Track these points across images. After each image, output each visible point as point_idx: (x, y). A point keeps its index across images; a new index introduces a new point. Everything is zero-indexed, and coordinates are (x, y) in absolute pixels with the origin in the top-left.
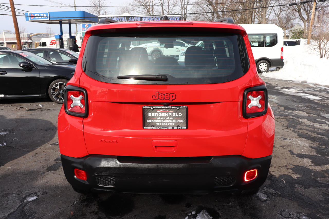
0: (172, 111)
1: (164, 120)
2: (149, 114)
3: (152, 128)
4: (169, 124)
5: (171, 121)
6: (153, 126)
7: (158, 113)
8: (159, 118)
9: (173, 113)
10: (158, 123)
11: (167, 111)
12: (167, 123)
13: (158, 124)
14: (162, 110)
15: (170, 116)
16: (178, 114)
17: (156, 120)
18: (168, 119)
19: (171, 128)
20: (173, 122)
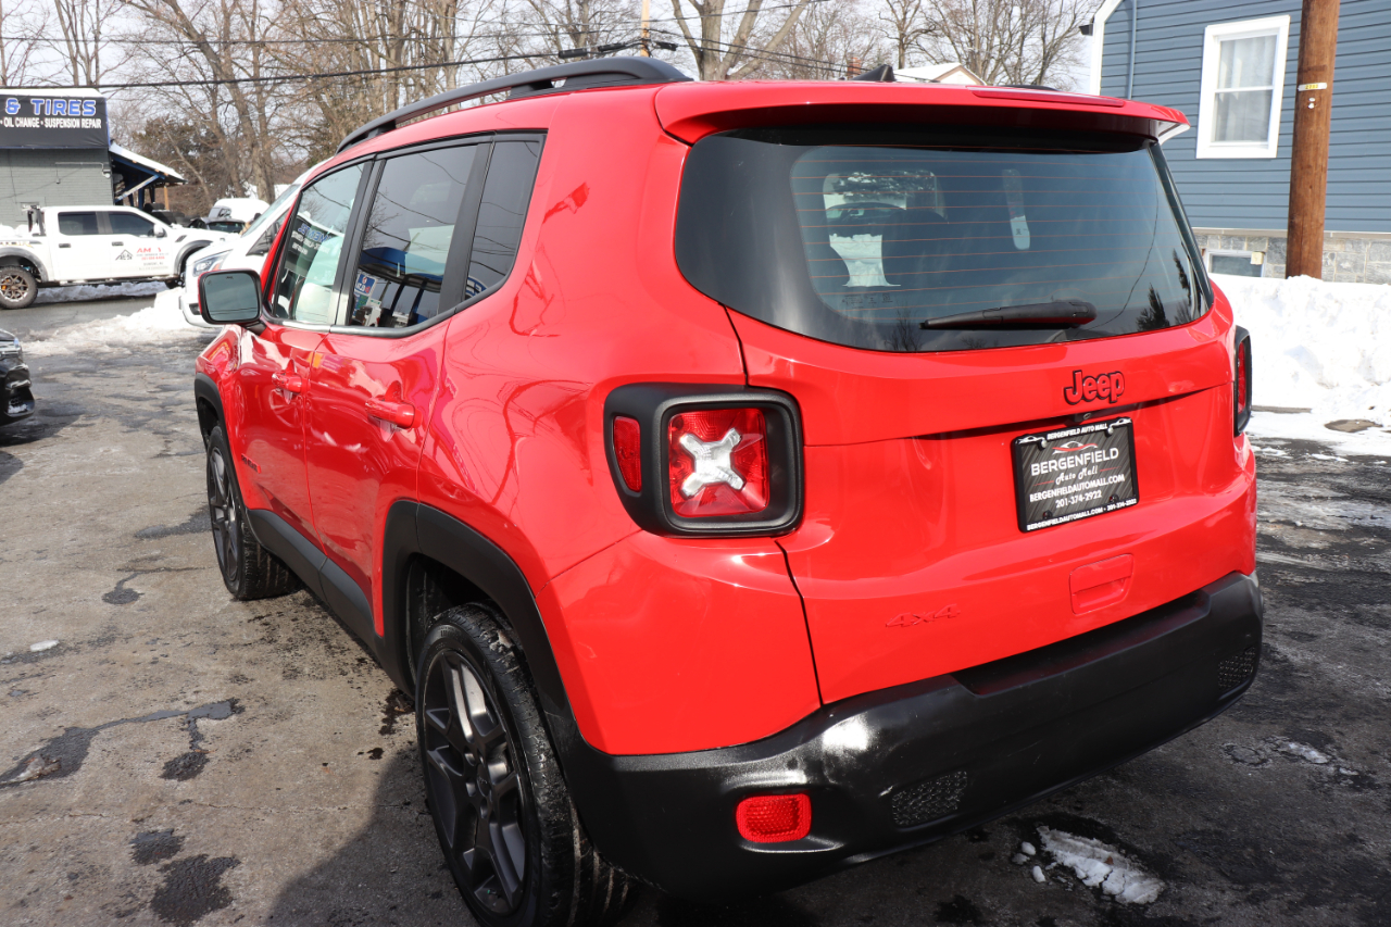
0: (1091, 443)
1: (1075, 481)
2: (1033, 466)
3: (1048, 523)
4: (1089, 496)
5: (1093, 484)
6: (1049, 516)
7: (1057, 457)
8: (1062, 477)
9: (1094, 450)
10: (1061, 497)
11: (1080, 445)
12: (1084, 492)
13: (1060, 504)
14: (1065, 446)
15: (1089, 461)
16: (1108, 454)
17: (1054, 487)
18: (1085, 479)
19: (1100, 510)
20: (1098, 488)
